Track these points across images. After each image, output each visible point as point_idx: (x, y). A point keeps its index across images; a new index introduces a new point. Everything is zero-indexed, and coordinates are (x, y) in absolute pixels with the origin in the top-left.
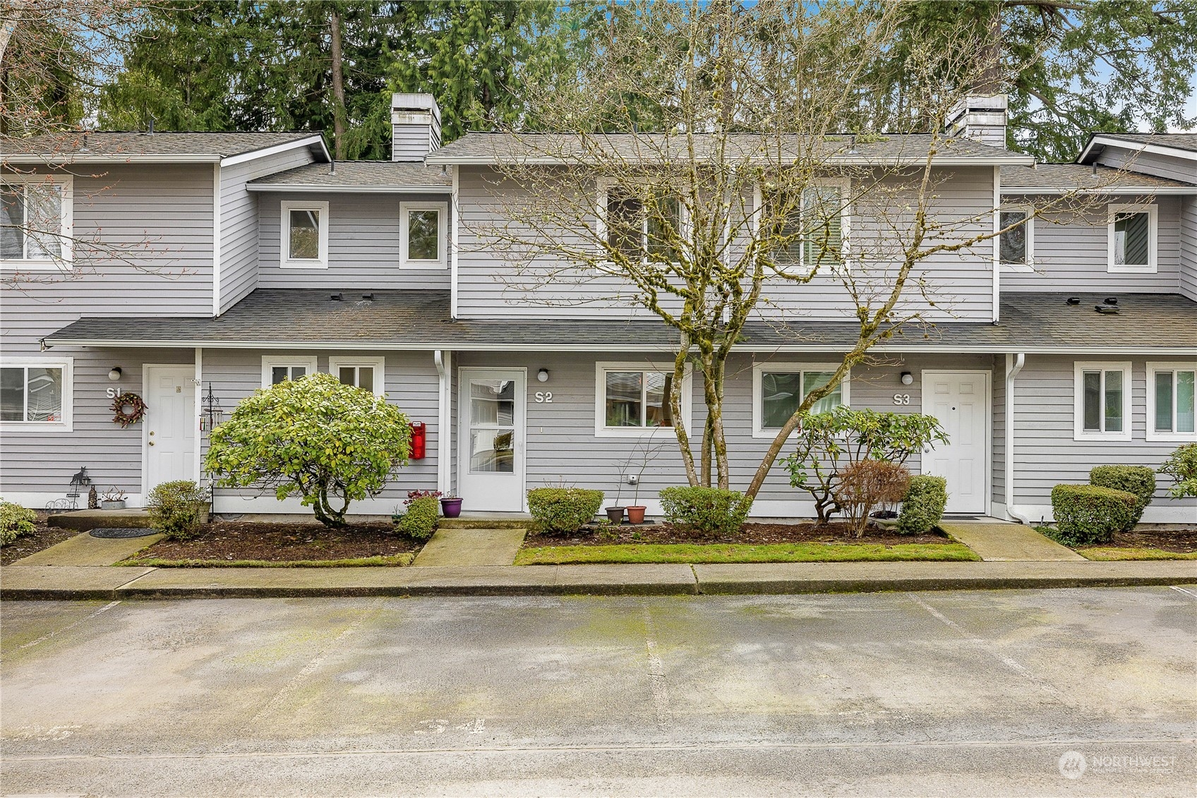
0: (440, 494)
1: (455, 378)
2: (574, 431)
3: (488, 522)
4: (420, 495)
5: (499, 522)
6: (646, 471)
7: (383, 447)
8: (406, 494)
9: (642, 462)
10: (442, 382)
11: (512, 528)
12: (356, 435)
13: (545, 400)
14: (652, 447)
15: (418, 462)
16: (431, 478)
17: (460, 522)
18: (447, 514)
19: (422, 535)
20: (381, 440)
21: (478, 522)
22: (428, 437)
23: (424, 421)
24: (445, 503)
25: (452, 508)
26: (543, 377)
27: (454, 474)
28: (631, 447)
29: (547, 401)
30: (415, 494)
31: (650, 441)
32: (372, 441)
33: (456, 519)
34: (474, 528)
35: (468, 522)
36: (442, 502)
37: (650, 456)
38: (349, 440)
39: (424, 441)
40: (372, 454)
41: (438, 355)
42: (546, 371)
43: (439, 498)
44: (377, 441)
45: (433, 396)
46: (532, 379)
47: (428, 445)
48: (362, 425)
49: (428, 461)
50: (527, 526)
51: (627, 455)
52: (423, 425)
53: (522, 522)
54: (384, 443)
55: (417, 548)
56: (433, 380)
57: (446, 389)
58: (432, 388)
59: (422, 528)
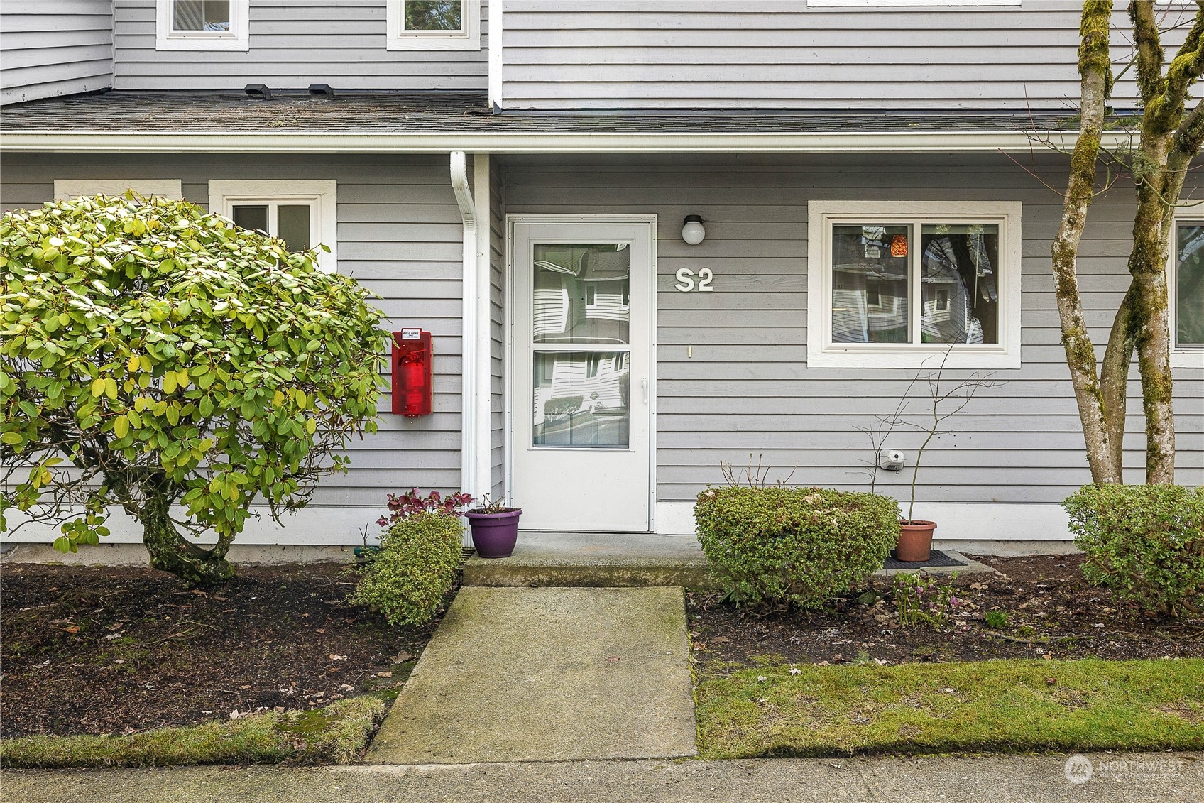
0: (467, 499)
1: (498, 234)
2: (763, 353)
3: (585, 568)
4: (418, 502)
5: (610, 569)
6: (935, 442)
7: (287, 374)
8: (383, 497)
9: (929, 423)
10: (469, 236)
11: (644, 583)
12: (198, 336)
13: (696, 285)
14: (945, 388)
15: (417, 424)
16: (446, 461)
17: (515, 570)
18: (483, 548)
19: (418, 619)
20: (280, 354)
21: (560, 569)
22: (439, 366)
23: (427, 326)
24: (478, 521)
25: (496, 535)
26: (694, 233)
27: (498, 450)
28: (900, 388)
29: (702, 288)
30: (405, 499)
31: (937, 377)
32: (252, 357)
33: (506, 561)
34: (549, 584)
35: (536, 570)
36: (472, 521)
37: (945, 406)
38: (170, 351)
39: (427, 376)
40: (249, 396)
41: (458, 164)
42: (698, 219)
43: (465, 508)
44: (270, 358)
45: (449, 271)
46: (671, 236)
47: (438, 385)
48: (221, 307)
49: (440, 422)
50: (681, 581)
51: (891, 406)
52: (426, 337)
53: (667, 569)
54: (291, 363)
55: (403, 657)
56: (448, 233)
57: (479, 255)
58: (446, 252)
59: (416, 604)
